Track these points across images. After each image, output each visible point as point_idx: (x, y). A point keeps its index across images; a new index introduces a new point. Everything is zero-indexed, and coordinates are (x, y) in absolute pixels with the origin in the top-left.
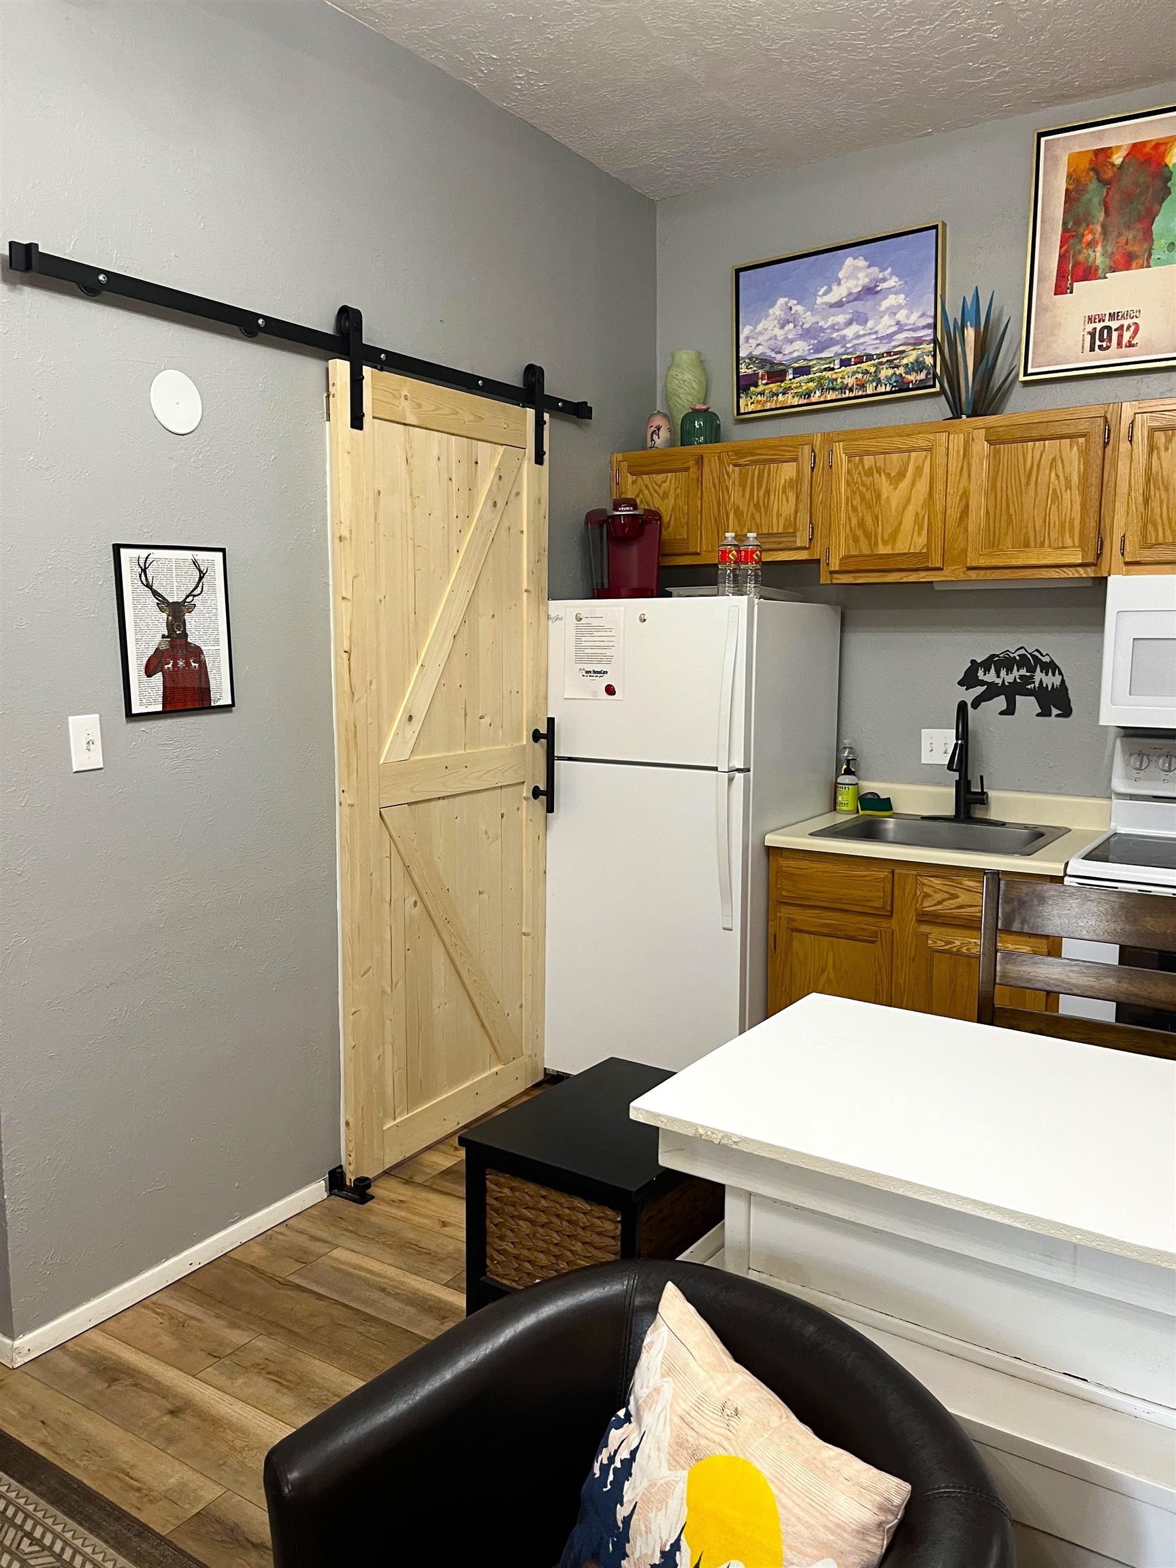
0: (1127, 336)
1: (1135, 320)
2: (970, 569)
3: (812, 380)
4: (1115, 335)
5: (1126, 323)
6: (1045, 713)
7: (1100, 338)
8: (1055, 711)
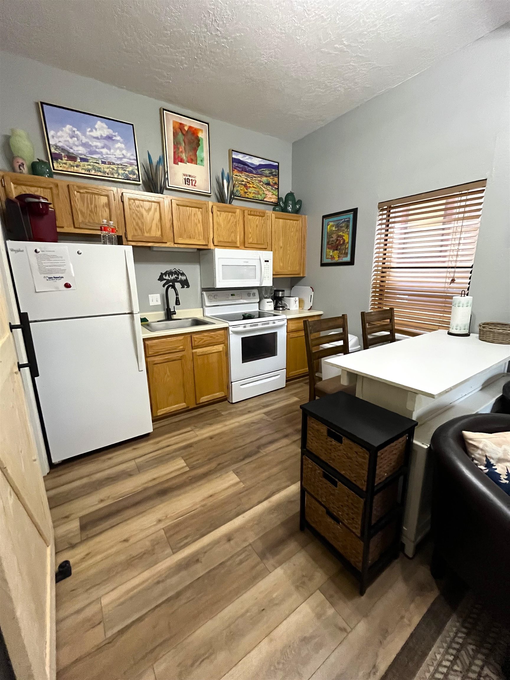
0: (194, 182)
1: (195, 179)
2: (175, 243)
3: (90, 165)
4: (191, 181)
5: (193, 179)
6: (183, 287)
7: (187, 181)
8: (185, 286)
